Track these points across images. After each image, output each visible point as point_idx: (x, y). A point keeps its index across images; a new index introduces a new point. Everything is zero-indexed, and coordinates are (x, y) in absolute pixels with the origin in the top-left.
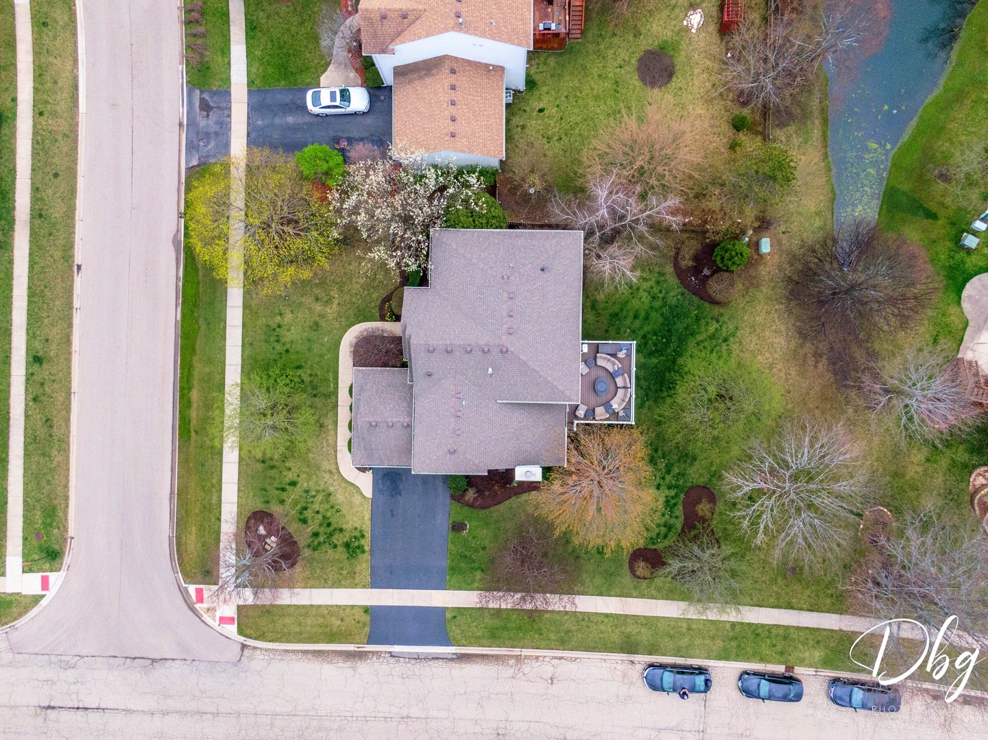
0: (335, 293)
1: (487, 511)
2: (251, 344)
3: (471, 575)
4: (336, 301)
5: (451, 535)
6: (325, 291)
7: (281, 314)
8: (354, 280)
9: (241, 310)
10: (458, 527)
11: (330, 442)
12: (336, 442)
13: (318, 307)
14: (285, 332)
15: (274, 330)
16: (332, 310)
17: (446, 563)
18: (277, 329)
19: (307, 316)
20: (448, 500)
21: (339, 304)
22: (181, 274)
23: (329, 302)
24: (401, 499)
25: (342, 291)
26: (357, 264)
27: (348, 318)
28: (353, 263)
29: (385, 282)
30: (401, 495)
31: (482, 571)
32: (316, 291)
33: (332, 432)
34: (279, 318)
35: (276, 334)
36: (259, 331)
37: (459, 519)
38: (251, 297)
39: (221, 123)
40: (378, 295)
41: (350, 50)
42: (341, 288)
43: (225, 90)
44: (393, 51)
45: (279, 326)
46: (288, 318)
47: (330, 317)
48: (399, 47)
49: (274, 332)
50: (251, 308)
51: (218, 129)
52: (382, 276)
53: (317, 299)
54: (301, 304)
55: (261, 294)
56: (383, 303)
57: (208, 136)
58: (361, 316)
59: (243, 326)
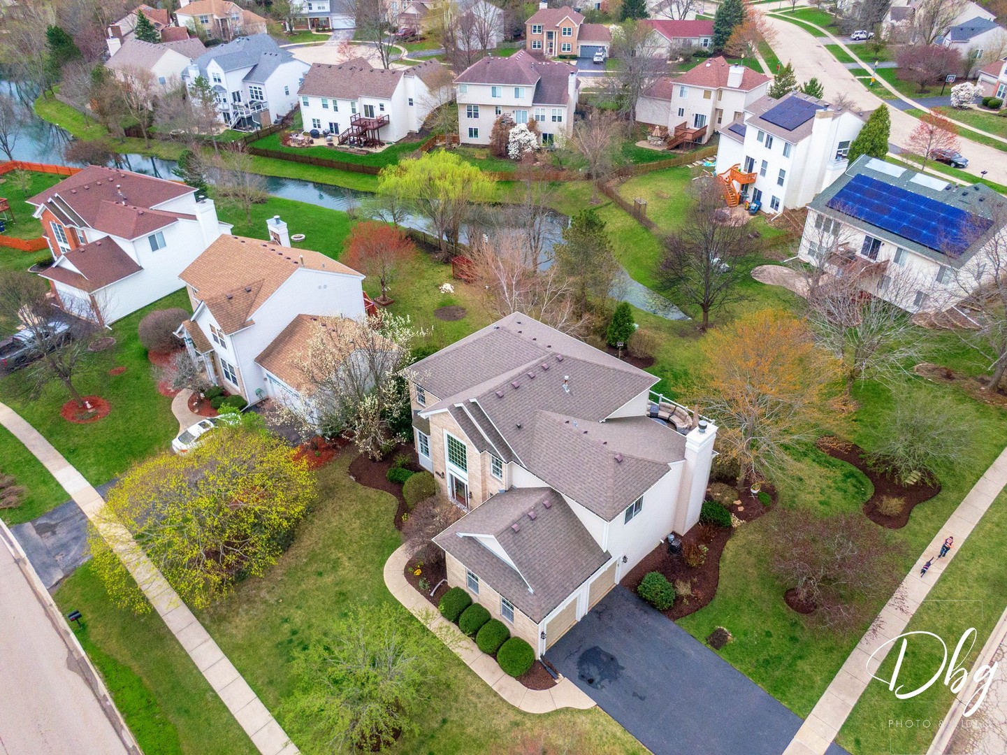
0: (335, 554)
1: (718, 598)
2: (271, 682)
3: (799, 674)
4: (345, 559)
5: (723, 655)
6: (322, 561)
7: (286, 621)
8: (347, 530)
9: (226, 662)
10: (717, 640)
11: (477, 691)
12: (486, 685)
13: (328, 579)
14: (307, 632)
15: (291, 641)
16: (347, 569)
17: (761, 689)
18: (294, 638)
19: (321, 597)
20: (673, 625)
21: (350, 558)
22: (103, 689)
23: (336, 565)
24: (628, 672)
25: (343, 547)
26: (337, 518)
27: (372, 562)
28: (333, 520)
29: (383, 508)
30: (623, 668)
31: (801, 658)
32: (313, 567)
33: (469, 678)
34: (286, 626)
35: (296, 643)
36: (270, 660)
37: (706, 631)
38: (232, 636)
39: (78, 529)
40: (386, 522)
41: (192, 409)
42: (339, 545)
43: (66, 502)
44: (252, 322)
45: (294, 633)
46: (298, 617)
47: (351, 575)
48: (255, 316)
49: (296, 642)
50: (239, 647)
51: (74, 534)
52: (374, 508)
53: (320, 574)
54: (303, 592)
55: (241, 625)
56: (398, 523)
57: (64, 547)
58: (386, 549)
59: (242, 672)
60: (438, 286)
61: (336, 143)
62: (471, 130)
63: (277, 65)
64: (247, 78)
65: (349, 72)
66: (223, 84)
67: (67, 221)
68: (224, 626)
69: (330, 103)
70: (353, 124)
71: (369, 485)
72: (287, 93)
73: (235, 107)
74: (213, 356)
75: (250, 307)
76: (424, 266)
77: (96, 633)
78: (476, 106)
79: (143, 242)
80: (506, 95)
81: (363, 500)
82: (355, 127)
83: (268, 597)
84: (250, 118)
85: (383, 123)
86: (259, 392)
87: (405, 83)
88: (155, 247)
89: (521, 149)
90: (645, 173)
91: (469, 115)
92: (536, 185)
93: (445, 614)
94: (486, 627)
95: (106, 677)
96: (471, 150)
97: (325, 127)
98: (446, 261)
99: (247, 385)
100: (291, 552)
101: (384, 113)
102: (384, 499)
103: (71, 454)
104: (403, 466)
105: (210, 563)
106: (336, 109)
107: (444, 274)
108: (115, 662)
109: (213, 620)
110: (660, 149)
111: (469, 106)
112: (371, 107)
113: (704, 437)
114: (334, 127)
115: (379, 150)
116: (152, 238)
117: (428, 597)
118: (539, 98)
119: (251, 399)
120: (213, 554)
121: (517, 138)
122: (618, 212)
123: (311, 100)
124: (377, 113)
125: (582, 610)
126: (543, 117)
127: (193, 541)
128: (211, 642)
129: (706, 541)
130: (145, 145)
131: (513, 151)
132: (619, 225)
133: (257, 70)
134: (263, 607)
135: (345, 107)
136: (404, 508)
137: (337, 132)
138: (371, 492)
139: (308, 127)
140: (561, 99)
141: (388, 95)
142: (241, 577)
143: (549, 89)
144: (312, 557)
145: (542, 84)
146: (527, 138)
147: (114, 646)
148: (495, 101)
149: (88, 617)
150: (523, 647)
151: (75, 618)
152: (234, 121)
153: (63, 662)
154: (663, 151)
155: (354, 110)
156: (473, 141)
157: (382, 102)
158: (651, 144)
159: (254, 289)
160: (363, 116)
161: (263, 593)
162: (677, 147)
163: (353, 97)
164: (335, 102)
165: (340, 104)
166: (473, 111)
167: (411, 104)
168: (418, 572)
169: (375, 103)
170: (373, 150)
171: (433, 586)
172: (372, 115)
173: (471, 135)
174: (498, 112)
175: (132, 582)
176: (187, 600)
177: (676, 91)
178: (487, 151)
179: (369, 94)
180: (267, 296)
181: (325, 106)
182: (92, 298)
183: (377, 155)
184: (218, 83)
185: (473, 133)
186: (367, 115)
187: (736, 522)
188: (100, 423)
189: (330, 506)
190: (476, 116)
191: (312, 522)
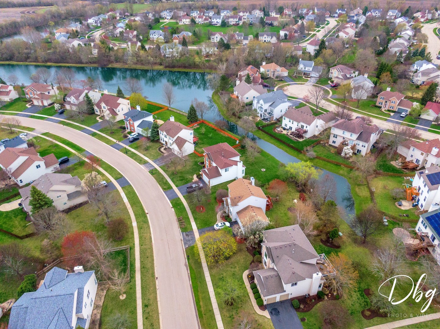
0: (236, 265)
1: (309, 312)
2: (216, 284)
5: (302, 323)
7: (222, 274)
8: (240, 261)
10: (303, 320)
11: (250, 304)
12: (252, 304)
13: (233, 270)
14: (225, 278)
16: (237, 269)
19: (230, 272)
20: (295, 312)
21: (238, 267)
22: (189, 272)
23: (235, 267)
24: (281, 316)
26: (240, 257)
27: (242, 270)
28: (238, 257)
32: (231, 266)
33: (250, 301)
36: (217, 280)
37: (302, 317)
38: (212, 272)
39: (192, 237)
40: (249, 262)
41: (221, 217)
42: (237, 263)
43: (192, 231)
44: (238, 205)
45: (223, 277)
46: (225, 274)
47: (237, 271)
48: (239, 204)
49: (222, 279)
50: (213, 275)
51: (192, 238)
52: (248, 258)
53: (232, 268)
54: (227, 270)
55: (215, 271)
56: (251, 264)
57: (189, 240)
58: (246, 268)
59: (212, 280)
60: (293, 199)
61: (289, 134)
62: (333, 141)
63: (280, 103)
64: (270, 106)
65: (300, 113)
66: (263, 107)
67: (210, 159)
68: (212, 270)
69: (291, 121)
70: (296, 130)
71: (249, 253)
72: (281, 112)
73: (264, 114)
74: (229, 207)
75: (239, 201)
76: (293, 191)
77: (191, 261)
78: (337, 135)
79: (224, 170)
80: (347, 135)
81: (246, 255)
82: (296, 132)
83: (221, 268)
84: (267, 119)
85: (306, 132)
86: (235, 219)
87: (316, 121)
88: (226, 171)
89: (346, 154)
90: (386, 176)
91: (334, 137)
92: (345, 169)
93: (251, 287)
94: (257, 294)
95: (190, 270)
96: (331, 148)
97: (288, 127)
98: (300, 192)
99: (233, 216)
100: (228, 261)
101: (307, 129)
102: (250, 257)
103: (195, 219)
104: (257, 251)
105: (213, 258)
106: (293, 123)
107: (297, 196)
108: (192, 268)
109: (210, 268)
110: (398, 167)
111: (334, 135)
112: (303, 126)
113: (317, 276)
114: (291, 128)
115: (301, 140)
116: (226, 169)
117: (250, 283)
118: (359, 138)
119: (233, 220)
120: (214, 256)
121: (346, 151)
122: (366, 189)
123: (286, 118)
124: (305, 128)
125: (278, 300)
126: (359, 145)
127: (211, 253)
128: (208, 272)
129: (315, 299)
130: (236, 120)
131: (343, 154)
132: (364, 194)
133: (274, 103)
134: (219, 269)
135: (295, 123)
136: (253, 261)
137: (291, 130)
138: (249, 254)
139: (283, 125)
140: (367, 140)
141: (309, 124)
142: (217, 262)
143: (364, 136)
144: (232, 264)
145: (362, 133)
146: (349, 152)
147: (193, 265)
148: (343, 136)
149: (190, 257)
150: (262, 301)
151: (188, 256)
152: (263, 118)
153: (184, 264)
154: (399, 168)
155: (298, 125)
156: (333, 144)
157: (307, 125)
158: (396, 164)
159: (241, 197)
160: (300, 127)
161: (220, 267)
162: (406, 169)
163: (299, 122)
164: (293, 121)
165: (294, 122)
166: (335, 136)
167: (317, 127)
168: (250, 277)
169: (305, 125)
170: (299, 140)
171: (251, 281)
172: (303, 128)
173: (333, 142)
174: (344, 138)
175: (199, 255)
176: (207, 262)
177: (412, 148)
178: (336, 150)
179: (303, 122)
180: (243, 200)
181: (290, 121)
182: (209, 181)
183: (300, 142)
184: (261, 106)
185: (334, 142)
186: (301, 127)
187: (326, 298)
188: (202, 214)
189: (239, 254)
190: (336, 138)
191: (234, 256)
